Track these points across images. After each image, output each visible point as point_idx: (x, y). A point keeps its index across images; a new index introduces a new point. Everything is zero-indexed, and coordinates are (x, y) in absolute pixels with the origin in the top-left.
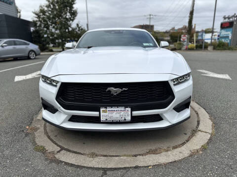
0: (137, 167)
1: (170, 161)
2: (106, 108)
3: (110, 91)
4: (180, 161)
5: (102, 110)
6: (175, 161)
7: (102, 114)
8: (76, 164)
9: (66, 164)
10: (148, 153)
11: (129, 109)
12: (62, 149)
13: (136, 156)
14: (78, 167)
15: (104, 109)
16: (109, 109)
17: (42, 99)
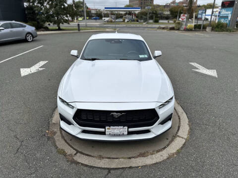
0: (130, 167)
1: (154, 163)
2: (110, 126)
3: (113, 115)
4: (160, 162)
5: (107, 128)
6: (157, 163)
7: (107, 130)
8: (89, 165)
9: (82, 164)
10: (139, 156)
11: (126, 128)
12: (78, 152)
13: (130, 158)
14: (91, 167)
15: (108, 127)
16: (112, 127)
17: (60, 114)
